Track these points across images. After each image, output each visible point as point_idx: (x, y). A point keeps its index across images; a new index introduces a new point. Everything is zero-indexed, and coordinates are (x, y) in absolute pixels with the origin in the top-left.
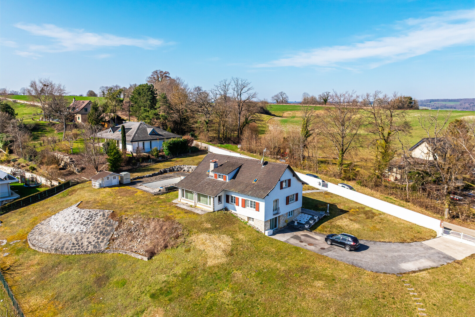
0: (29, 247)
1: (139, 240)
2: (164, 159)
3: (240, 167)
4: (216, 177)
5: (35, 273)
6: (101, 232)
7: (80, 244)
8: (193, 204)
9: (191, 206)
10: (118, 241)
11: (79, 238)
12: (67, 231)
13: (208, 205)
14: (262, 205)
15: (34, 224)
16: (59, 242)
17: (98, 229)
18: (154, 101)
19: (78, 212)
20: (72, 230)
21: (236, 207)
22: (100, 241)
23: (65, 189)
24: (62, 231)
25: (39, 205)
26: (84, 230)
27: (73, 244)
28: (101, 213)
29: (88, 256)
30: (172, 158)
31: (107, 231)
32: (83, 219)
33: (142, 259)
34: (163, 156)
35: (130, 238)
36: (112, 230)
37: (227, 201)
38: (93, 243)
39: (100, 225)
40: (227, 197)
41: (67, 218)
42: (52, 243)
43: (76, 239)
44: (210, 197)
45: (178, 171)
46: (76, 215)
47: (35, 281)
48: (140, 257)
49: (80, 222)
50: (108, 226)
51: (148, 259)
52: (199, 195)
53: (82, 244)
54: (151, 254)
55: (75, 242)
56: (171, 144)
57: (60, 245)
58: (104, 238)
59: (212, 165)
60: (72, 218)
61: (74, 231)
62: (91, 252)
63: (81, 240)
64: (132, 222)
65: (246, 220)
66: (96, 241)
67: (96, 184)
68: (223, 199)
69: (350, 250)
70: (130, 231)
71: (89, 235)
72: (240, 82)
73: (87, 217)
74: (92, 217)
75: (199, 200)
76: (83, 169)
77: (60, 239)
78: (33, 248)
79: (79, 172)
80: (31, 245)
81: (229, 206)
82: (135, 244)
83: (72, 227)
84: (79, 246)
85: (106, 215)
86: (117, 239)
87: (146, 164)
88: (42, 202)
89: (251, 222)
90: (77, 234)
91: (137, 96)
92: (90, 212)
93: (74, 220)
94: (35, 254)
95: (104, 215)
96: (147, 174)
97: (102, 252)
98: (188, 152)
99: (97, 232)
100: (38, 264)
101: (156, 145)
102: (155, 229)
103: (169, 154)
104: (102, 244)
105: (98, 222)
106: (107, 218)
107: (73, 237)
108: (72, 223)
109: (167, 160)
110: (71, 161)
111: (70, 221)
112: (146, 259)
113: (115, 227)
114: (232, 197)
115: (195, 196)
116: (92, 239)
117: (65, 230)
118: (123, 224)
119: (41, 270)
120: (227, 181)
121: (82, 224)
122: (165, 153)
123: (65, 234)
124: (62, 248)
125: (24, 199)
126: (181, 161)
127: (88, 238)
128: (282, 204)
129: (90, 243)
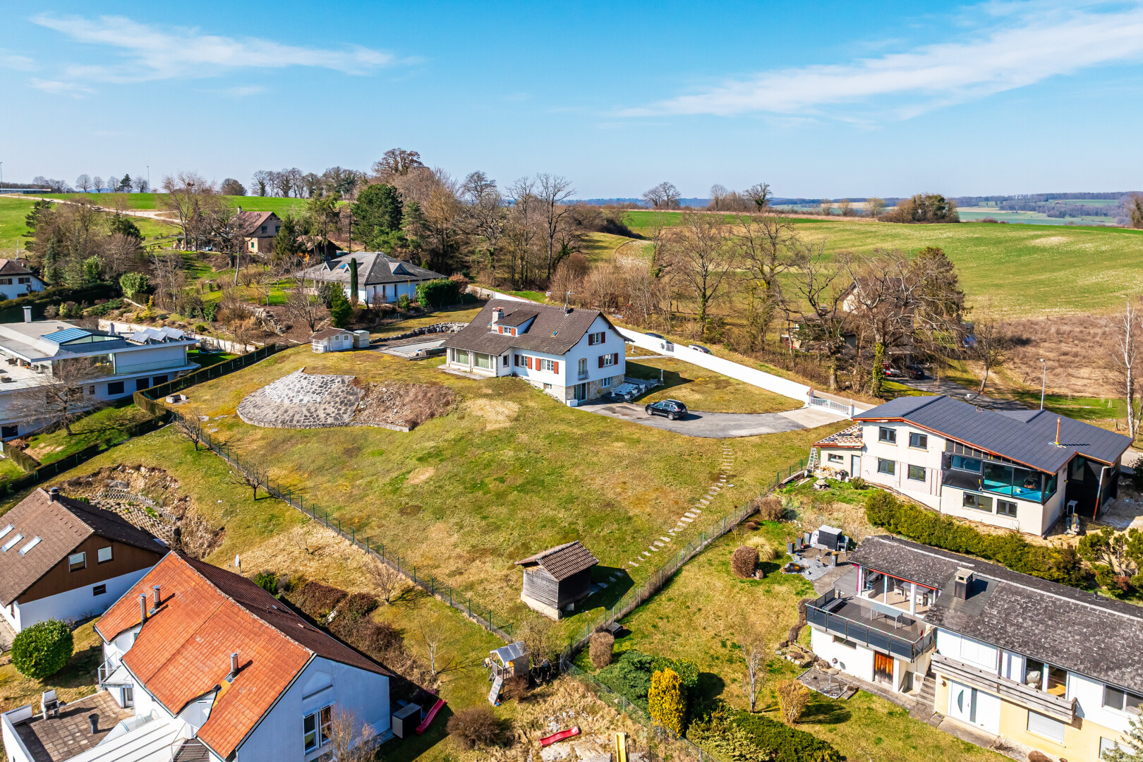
0: (244, 422)
1: (395, 411)
2: (419, 313)
3: (536, 317)
4: (501, 331)
5: (262, 447)
6: (342, 403)
7: (315, 416)
8: (468, 370)
9: (465, 372)
10: (366, 412)
11: (313, 410)
12: (294, 401)
13: (490, 369)
14: (562, 364)
15: (239, 398)
16: (286, 415)
17: (337, 399)
18: (396, 215)
19: (305, 378)
20: (301, 400)
21: (529, 371)
22: (341, 412)
23: (268, 356)
24: (287, 402)
25: (233, 376)
26: (318, 400)
27: (306, 416)
28: (339, 379)
29: (328, 429)
30: (431, 312)
31: (349, 401)
32: (314, 387)
33: (401, 431)
34: (417, 309)
35: (382, 409)
36: (357, 400)
37: (517, 364)
38: (333, 415)
39: (340, 393)
40: (517, 357)
41: (291, 386)
42: (276, 416)
43: (309, 410)
44: (492, 356)
45: (443, 331)
46: (305, 383)
47: (264, 455)
48: (398, 429)
49: (311, 391)
50: (351, 394)
51: (410, 430)
52: (477, 355)
53: (317, 416)
54: (413, 425)
55: (308, 415)
56: (430, 289)
57: (287, 418)
58: (347, 409)
59: (495, 315)
60: (298, 385)
61: (305, 402)
62: (331, 425)
63: (316, 411)
64: (384, 389)
65: (542, 388)
66: (336, 412)
67: (319, 346)
68: (511, 360)
69: (674, 419)
70: (381, 401)
71: (326, 406)
72: (551, 182)
73: (320, 384)
74: (326, 384)
75: (477, 364)
76: (289, 327)
77: (286, 411)
78: (250, 423)
79: (284, 332)
80: (246, 420)
81: (519, 370)
82: (390, 415)
83: (301, 397)
84: (314, 418)
85: (347, 381)
86: (364, 410)
87: (390, 321)
88: (238, 372)
89: (548, 391)
90: (309, 404)
91: (365, 206)
92: (323, 378)
93: (302, 388)
94: (255, 429)
95: (343, 382)
96: (393, 335)
97: (347, 425)
98: (459, 302)
99: (336, 403)
100: (263, 438)
101: (405, 291)
102: (416, 397)
103: (427, 305)
104: (345, 416)
105: (336, 390)
106: (348, 386)
107: (304, 410)
108: (299, 392)
109: (424, 315)
110: (268, 316)
111: (296, 389)
112: (406, 430)
113: (360, 395)
114: (523, 357)
115: (471, 357)
116: (330, 410)
117: (291, 400)
118: (372, 392)
119: (269, 444)
120: (517, 336)
121: (314, 393)
122: (421, 303)
123: (292, 405)
124: (291, 421)
125: (211, 369)
126: (448, 316)
127: (325, 409)
128: (592, 366)
129: (328, 414)
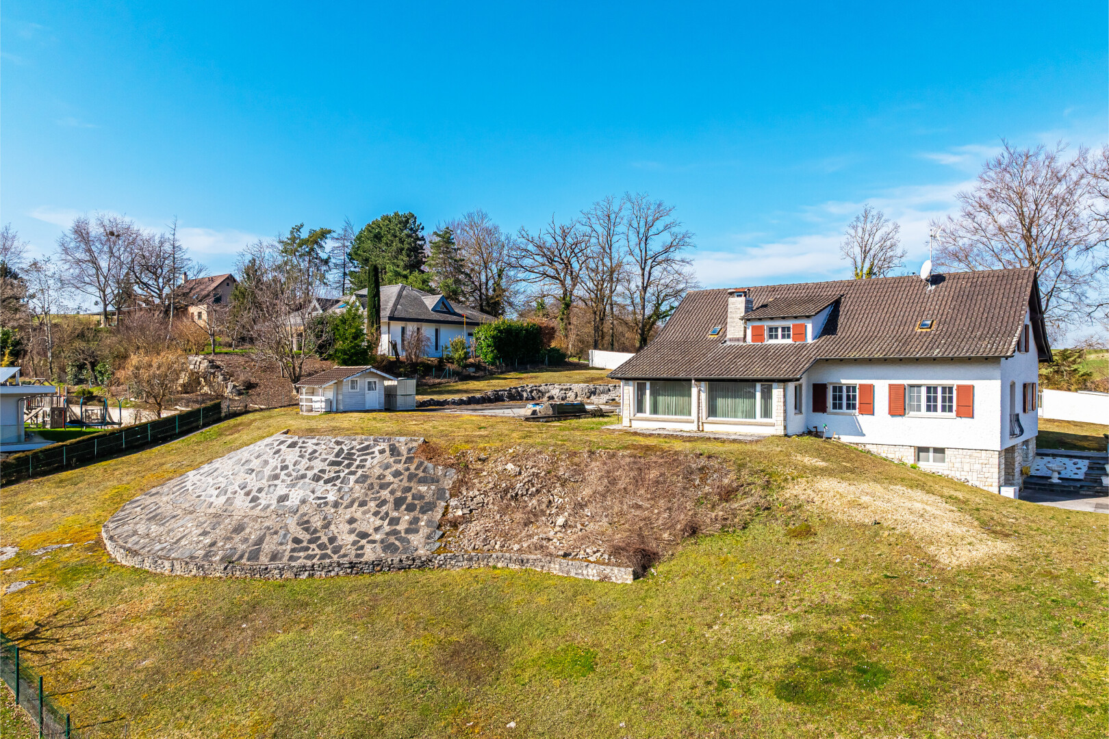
2: (480, 372)
3: (837, 304)
4: (758, 335)
5: (152, 643)
6: (398, 503)
8: (692, 429)
9: (685, 431)
11: (317, 522)
12: (263, 502)
13: (759, 419)
14: (989, 389)
16: (237, 538)
17: (385, 494)
18: (416, 254)
21: (863, 420)
22: (401, 527)
25: (123, 462)
27: (297, 541)
30: (502, 373)
37: (820, 406)
38: (378, 537)
39: (390, 478)
40: (820, 391)
43: (305, 525)
44: (771, 384)
46: (291, 456)
50: (422, 481)
51: (636, 576)
52: (711, 395)
53: (332, 540)
54: (644, 562)
58: (416, 520)
59: (737, 303)
62: (377, 566)
64: (510, 466)
65: (912, 459)
68: (805, 399)
71: (358, 513)
75: (712, 411)
86: (467, 519)
87: (437, 381)
88: (134, 457)
89: (930, 464)
92: (338, 443)
93: (285, 468)
95: (394, 451)
98: (543, 362)
103: (495, 358)
105: (377, 471)
109: (490, 375)
113: (448, 484)
115: (698, 395)
120: (810, 340)
121: (317, 478)
122: (485, 355)
124: (254, 556)
125: (71, 444)
126: (536, 377)
128: (1019, 405)
